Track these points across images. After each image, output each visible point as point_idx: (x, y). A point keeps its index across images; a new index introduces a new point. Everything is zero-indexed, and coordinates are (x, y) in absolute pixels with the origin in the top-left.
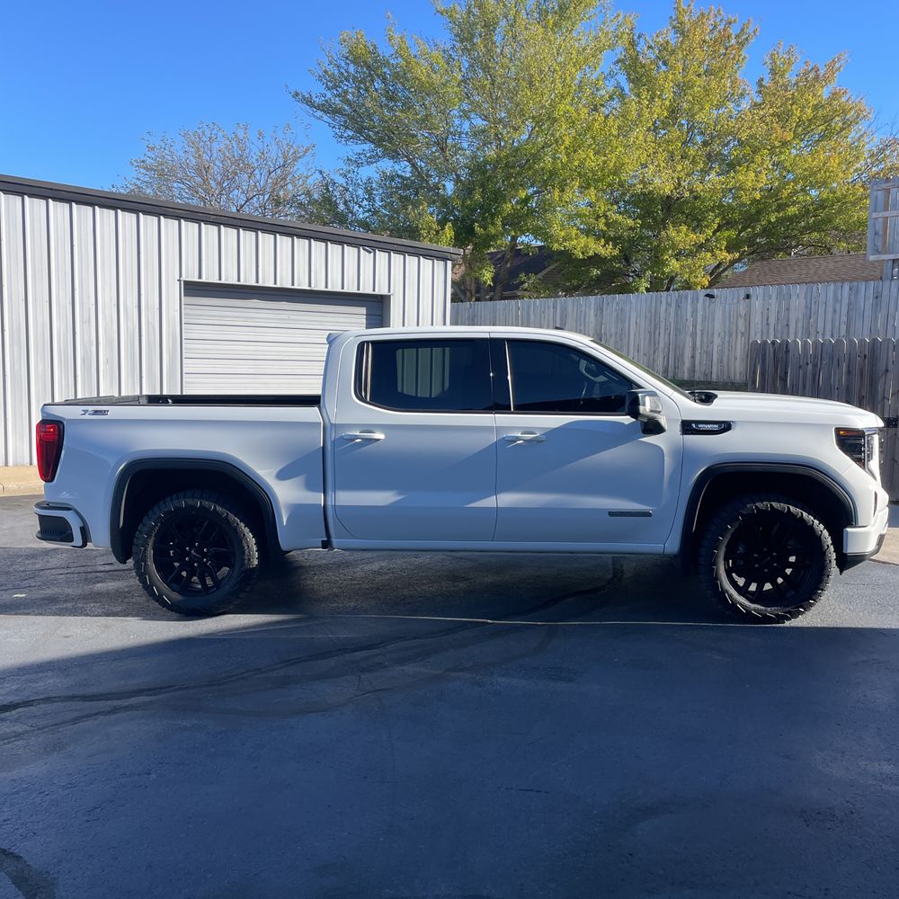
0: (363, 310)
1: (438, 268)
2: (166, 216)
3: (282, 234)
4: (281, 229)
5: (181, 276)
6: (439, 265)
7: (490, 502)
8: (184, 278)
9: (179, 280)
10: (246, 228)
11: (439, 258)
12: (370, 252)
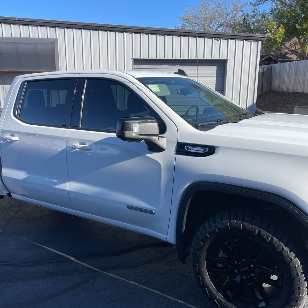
0: (215, 67)
1: (254, 45)
2: (126, 32)
3: (176, 35)
4: (175, 33)
5: (132, 57)
6: (254, 44)
7: (64, 186)
8: (134, 57)
9: (132, 59)
10: (160, 34)
11: (254, 40)
12: (218, 40)
